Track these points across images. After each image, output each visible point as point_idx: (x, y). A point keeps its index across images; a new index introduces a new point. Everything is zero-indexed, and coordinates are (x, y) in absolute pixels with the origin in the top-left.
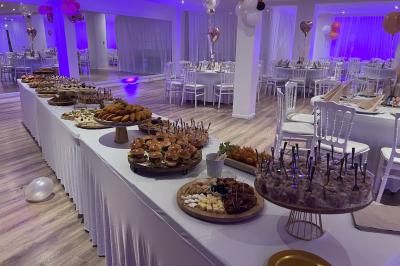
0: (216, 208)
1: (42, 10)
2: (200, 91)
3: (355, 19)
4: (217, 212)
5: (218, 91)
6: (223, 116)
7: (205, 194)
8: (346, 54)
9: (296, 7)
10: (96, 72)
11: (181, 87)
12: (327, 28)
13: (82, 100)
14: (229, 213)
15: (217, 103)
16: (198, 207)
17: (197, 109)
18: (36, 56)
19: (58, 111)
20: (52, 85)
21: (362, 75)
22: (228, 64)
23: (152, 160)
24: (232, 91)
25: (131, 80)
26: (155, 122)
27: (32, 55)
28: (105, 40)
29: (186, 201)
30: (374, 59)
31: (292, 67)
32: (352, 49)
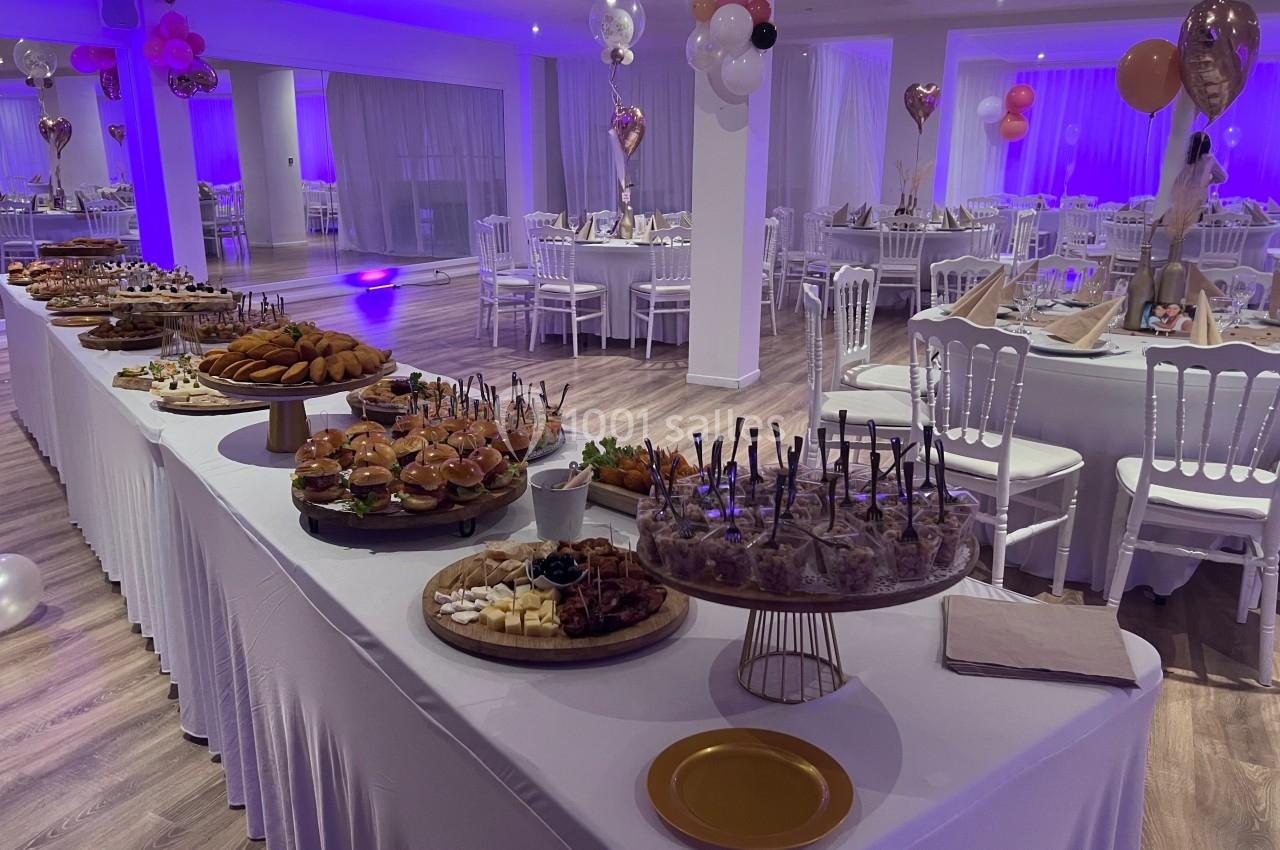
0: (532, 620)
1: (82, 61)
2: (588, 304)
3: (1078, 75)
4: (536, 633)
5: (644, 305)
6: (659, 382)
7: (511, 585)
8: (1052, 185)
9: (888, 41)
10: (267, 253)
11: (528, 292)
12: (991, 105)
13: (189, 334)
14: (572, 635)
15: (641, 342)
16: (482, 621)
17: (578, 361)
18: (72, 206)
19: (106, 365)
20: (103, 289)
21: (1098, 249)
22: (673, 221)
23: (360, 492)
24: (687, 304)
25: (373, 275)
26: (399, 388)
27: (58, 203)
28: (294, 152)
29: (447, 607)
30: (1135, 200)
31: (879, 226)
32: (1070, 169)
